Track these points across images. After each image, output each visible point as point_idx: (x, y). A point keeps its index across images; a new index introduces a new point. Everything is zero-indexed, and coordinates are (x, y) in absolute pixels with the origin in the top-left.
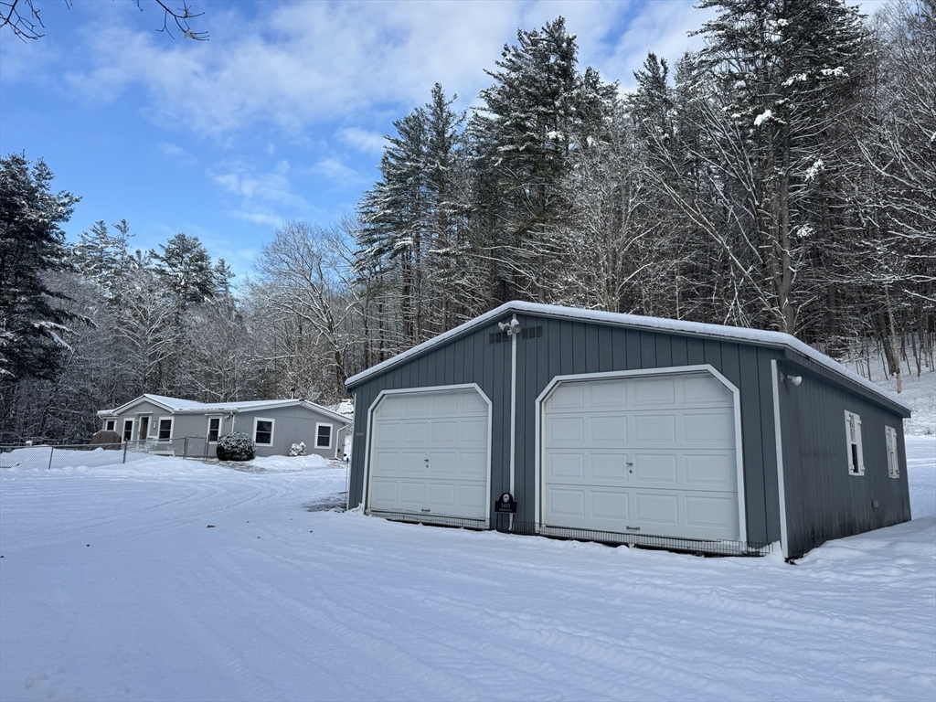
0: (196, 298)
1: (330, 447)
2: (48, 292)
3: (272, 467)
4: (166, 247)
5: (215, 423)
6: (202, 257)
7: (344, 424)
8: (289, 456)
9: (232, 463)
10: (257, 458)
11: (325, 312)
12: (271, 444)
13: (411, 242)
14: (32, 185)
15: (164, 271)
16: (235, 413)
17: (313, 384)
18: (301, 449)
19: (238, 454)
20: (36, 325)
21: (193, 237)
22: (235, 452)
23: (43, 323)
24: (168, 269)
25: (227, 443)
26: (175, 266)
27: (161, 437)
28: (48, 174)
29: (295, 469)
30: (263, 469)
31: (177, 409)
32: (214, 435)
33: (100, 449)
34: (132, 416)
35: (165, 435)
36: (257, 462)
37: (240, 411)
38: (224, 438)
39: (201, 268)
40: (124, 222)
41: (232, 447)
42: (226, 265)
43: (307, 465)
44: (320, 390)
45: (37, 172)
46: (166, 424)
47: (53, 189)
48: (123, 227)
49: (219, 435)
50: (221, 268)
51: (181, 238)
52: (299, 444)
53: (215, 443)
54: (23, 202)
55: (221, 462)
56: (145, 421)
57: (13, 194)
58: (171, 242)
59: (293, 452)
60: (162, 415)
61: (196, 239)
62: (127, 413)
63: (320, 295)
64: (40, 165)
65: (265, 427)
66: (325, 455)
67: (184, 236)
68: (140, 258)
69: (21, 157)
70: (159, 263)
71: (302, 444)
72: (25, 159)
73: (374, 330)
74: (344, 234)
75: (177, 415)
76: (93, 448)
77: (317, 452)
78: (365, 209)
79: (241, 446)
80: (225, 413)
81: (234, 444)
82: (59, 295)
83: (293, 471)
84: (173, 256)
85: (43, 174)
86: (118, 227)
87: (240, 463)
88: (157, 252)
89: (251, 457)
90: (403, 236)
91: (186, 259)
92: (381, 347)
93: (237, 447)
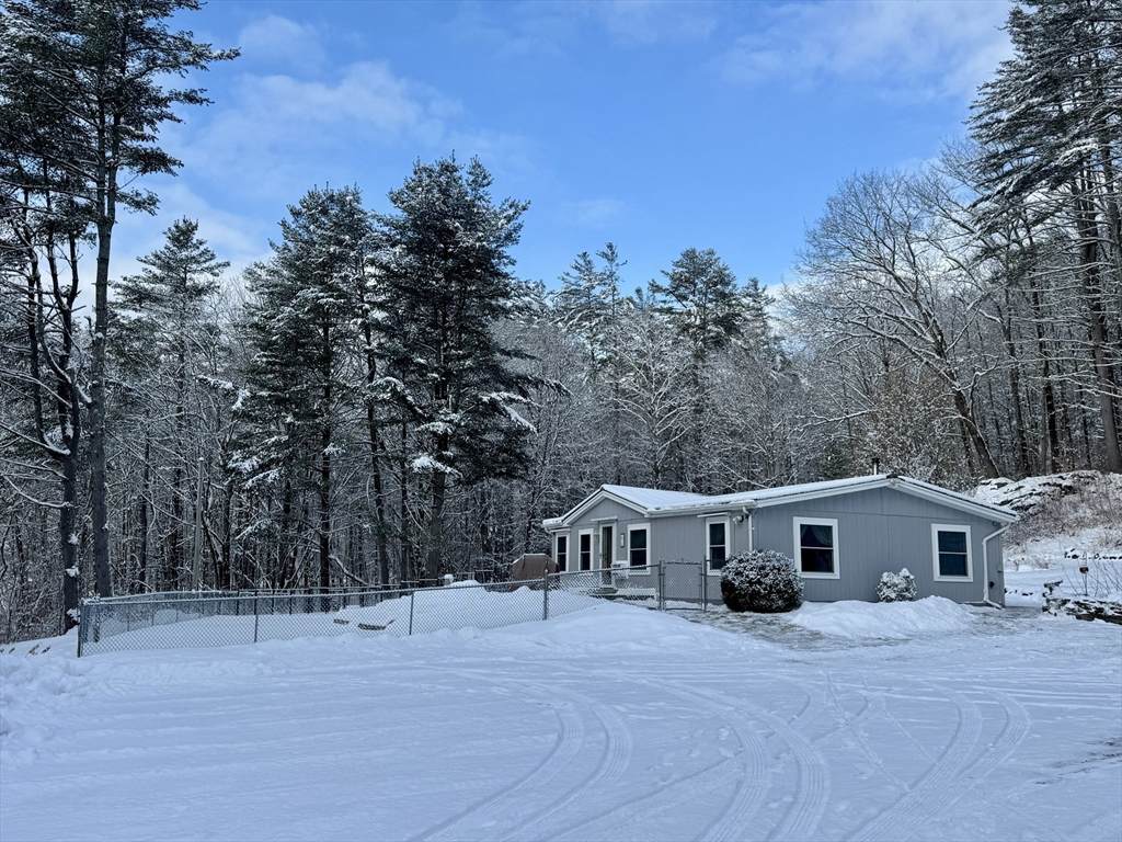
0: (718, 342)
1: (970, 578)
2: (504, 352)
3: (836, 630)
4: (671, 272)
5: (717, 532)
6: (723, 279)
7: (997, 525)
8: (877, 600)
9: (752, 616)
10: (806, 605)
11: (927, 324)
12: (836, 574)
13: (1094, 146)
14: (468, 198)
15: (671, 308)
16: (751, 510)
17: (918, 451)
18: (903, 585)
19: (764, 597)
20: (485, 399)
21: (706, 249)
22: (756, 594)
23: (494, 395)
24: (677, 306)
25: (739, 574)
26: (686, 298)
27: (633, 563)
28: (485, 177)
29: (891, 635)
30: (816, 636)
31: (652, 509)
32: (718, 558)
33: (524, 589)
34: (589, 526)
35: (638, 559)
36: (807, 617)
37: (760, 505)
38: (733, 564)
39: (723, 295)
40: (610, 247)
41: (751, 583)
42: (760, 286)
43: (921, 626)
44: (934, 461)
45: (472, 178)
46: (638, 537)
47: (494, 199)
48: (610, 256)
49: (727, 556)
50: (752, 291)
51: (690, 255)
52: (896, 572)
53: (718, 573)
54: (457, 224)
55: (732, 616)
56: (608, 531)
57: (445, 215)
58: (677, 264)
59: (886, 592)
60: (632, 521)
61: (711, 253)
62: (582, 522)
63: (915, 294)
64: (474, 167)
65: (821, 538)
66: (958, 596)
67: (694, 251)
68: (641, 299)
69: (451, 162)
70: (664, 298)
71: (905, 572)
72: (456, 164)
73: (1027, 342)
74: (949, 180)
75: (656, 519)
76: (514, 588)
77: (942, 591)
78: (986, 119)
79: (768, 581)
80: (731, 512)
81: (752, 575)
82: (518, 354)
83: (888, 641)
84: (681, 285)
85: (480, 178)
86: (605, 255)
87: (768, 617)
88: (660, 284)
89: (792, 603)
90: (1073, 139)
91: (700, 286)
92: (1046, 372)
93: (759, 582)
